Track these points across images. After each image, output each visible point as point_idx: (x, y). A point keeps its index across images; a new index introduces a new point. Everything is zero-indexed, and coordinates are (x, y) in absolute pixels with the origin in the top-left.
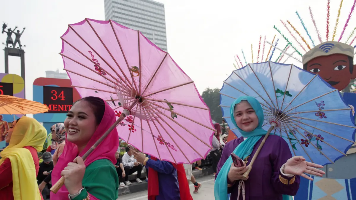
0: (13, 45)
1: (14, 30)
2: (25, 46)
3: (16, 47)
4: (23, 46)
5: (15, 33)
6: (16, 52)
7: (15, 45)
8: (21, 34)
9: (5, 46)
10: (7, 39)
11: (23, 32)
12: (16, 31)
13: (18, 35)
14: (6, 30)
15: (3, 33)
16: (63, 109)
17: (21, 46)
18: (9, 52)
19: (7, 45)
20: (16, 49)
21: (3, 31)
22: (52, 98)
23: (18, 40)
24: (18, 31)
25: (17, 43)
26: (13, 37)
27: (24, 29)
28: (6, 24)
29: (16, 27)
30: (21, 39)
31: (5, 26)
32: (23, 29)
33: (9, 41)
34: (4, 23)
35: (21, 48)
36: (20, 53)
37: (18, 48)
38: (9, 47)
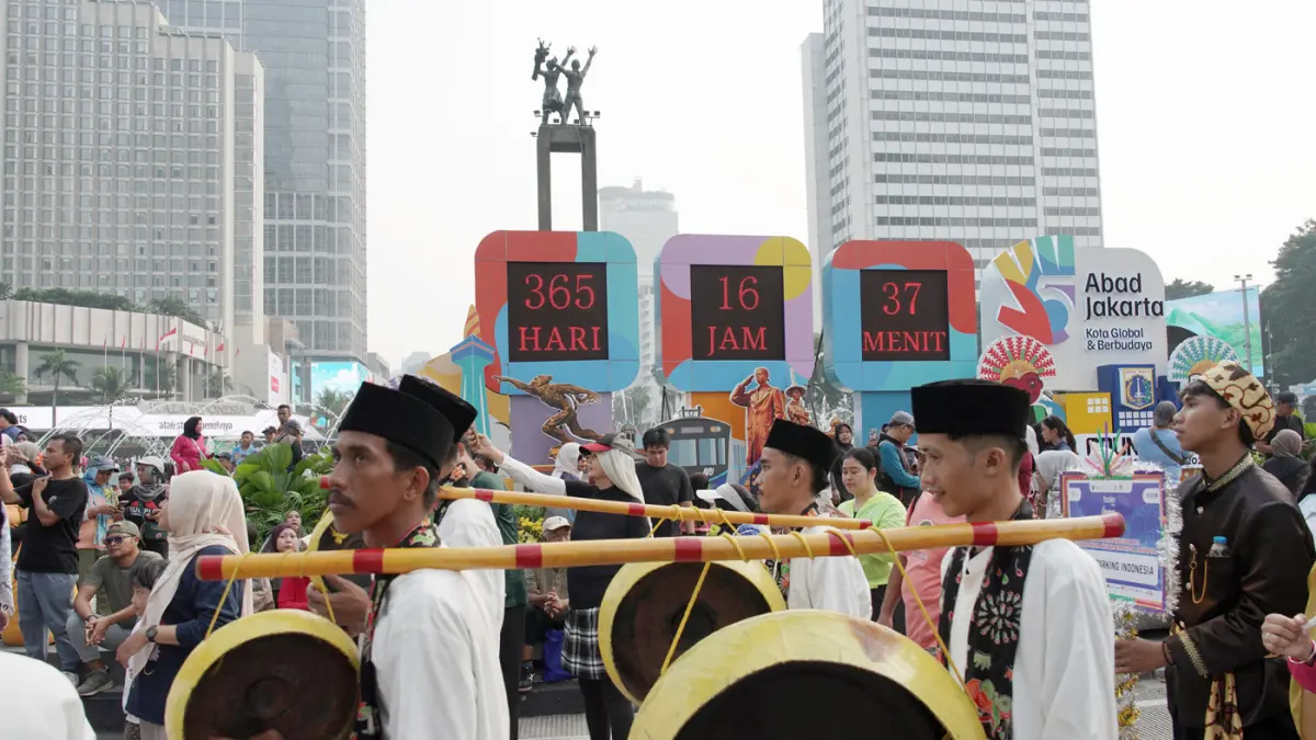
0: (562, 116)
1: (565, 62)
2: (597, 113)
3: (570, 121)
4: (592, 114)
5: (567, 74)
6: (571, 139)
7: (568, 116)
8: (584, 73)
10: (546, 96)
11: (588, 64)
12: (568, 67)
13: (575, 80)
14: (544, 67)
15: (535, 78)
17: (583, 114)
18: (551, 141)
19: (545, 119)
21: (537, 71)
23: (574, 98)
24: (575, 65)
25: (574, 107)
26: (562, 84)
27: (592, 53)
28: (545, 46)
29: (570, 52)
30: (583, 91)
31: (541, 54)
32: (588, 56)
33: (551, 104)
34: (541, 45)
35: (584, 124)
36: (582, 141)
37: (576, 121)
38: (550, 121)
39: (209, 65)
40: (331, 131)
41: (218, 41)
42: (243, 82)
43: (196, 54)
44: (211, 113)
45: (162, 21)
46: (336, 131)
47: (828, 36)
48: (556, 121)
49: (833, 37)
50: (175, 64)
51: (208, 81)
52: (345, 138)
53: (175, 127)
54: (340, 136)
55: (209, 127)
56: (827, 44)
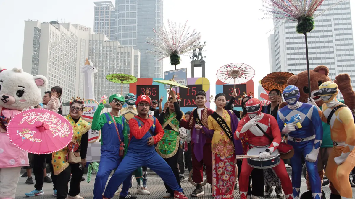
0: (197, 58)
1: (198, 46)
2: (205, 57)
3: (199, 59)
4: (204, 57)
5: (198, 48)
6: (199, 63)
7: (198, 58)
8: (203, 48)
9: (191, 60)
10: (193, 54)
11: (204, 45)
13: (200, 49)
16: (238, 104)
17: (202, 57)
18: (194, 64)
20: (199, 60)
22: (230, 94)
23: (200, 54)
24: (200, 46)
25: (200, 56)
26: (197, 51)
27: (205, 43)
29: (199, 43)
30: (202, 52)
35: (202, 60)
36: (202, 64)
37: (200, 59)
38: (194, 60)
39: (129, 53)
40: (155, 66)
41: (130, 48)
42: (136, 56)
43: (126, 51)
44: (129, 64)
45: (119, 44)
46: (156, 66)
47: (275, 35)
48: (195, 59)
49: (276, 35)
50: (122, 53)
51: (128, 57)
52: (158, 68)
53: (121, 67)
54: (157, 67)
55: (128, 67)
56: (275, 37)
